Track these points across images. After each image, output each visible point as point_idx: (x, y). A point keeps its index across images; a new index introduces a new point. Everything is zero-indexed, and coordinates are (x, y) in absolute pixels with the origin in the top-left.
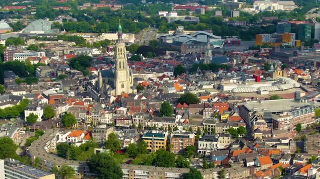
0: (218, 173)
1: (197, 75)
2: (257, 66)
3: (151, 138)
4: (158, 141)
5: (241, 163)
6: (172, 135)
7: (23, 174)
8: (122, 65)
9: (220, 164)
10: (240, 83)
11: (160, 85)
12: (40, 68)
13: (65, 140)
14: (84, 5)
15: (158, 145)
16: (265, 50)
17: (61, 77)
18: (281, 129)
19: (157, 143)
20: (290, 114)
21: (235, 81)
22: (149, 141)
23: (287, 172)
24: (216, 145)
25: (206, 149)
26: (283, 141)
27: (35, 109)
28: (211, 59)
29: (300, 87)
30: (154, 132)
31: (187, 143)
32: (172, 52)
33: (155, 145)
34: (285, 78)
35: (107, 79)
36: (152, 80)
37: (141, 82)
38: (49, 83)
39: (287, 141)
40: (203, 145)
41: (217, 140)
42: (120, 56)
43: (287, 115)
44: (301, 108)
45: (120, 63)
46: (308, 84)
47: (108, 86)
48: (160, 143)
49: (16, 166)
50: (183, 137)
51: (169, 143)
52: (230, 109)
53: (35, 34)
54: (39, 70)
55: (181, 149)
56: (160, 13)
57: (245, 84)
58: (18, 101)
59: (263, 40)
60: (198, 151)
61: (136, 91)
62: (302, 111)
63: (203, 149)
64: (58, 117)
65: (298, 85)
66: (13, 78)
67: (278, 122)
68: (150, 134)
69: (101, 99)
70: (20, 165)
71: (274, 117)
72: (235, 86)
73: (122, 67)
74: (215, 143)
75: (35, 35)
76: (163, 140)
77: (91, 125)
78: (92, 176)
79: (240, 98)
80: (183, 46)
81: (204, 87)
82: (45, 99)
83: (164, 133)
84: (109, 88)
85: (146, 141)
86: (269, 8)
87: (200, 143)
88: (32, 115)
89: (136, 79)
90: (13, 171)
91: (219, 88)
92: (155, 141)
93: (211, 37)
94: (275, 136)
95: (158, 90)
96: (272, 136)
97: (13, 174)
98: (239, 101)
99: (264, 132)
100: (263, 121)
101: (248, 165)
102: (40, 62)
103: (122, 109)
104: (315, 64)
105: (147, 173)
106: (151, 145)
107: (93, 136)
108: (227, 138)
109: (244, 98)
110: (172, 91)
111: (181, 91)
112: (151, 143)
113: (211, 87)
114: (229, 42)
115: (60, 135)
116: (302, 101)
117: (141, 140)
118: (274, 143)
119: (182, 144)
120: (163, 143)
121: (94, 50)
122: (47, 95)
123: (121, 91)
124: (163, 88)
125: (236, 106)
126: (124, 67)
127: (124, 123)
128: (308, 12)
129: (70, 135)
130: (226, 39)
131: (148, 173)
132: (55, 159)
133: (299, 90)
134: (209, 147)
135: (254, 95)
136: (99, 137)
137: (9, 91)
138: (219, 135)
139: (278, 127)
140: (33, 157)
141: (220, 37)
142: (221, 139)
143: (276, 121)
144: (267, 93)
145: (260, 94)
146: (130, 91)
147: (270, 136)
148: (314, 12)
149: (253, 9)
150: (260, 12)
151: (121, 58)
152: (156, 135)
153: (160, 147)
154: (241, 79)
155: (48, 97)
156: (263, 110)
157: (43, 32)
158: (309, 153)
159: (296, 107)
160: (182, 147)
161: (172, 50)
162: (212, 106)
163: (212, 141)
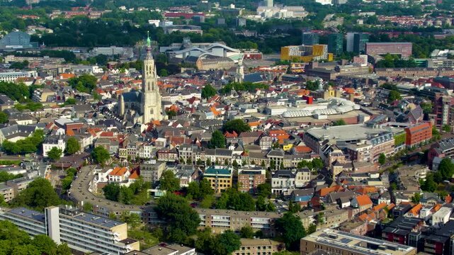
0: (314, 218)
1: (232, 96)
2: (297, 85)
3: (214, 175)
4: (223, 179)
5: (334, 204)
6: (240, 171)
7: (86, 224)
8: (151, 86)
9: (306, 206)
10: (290, 106)
11: (194, 110)
12: (39, 91)
13: (106, 180)
14: (54, 13)
15: (223, 183)
16: (296, 66)
17: (69, 102)
18: (361, 160)
19: (221, 181)
20: (368, 142)
21: (283, 103)
22: (212, 179)
23: (395, 213)
24: (294, 182)
25: (281, 187)
26: (373, 176)
27: (56, 142)
28: (243, 77)
29: (361, 109)
30: (217, 167)
31: (259, 181)
32: (188, 69)
33: (220, 183)
34: (339, 99)
35: (130, 104)
36: (181, 104)
37: (169, 106)
38: (57, 110)
39: (377, 176)
40: (278, 183)
41: (294, 176)
42: (149, 75)
43: (365, 143)
44: (380, 135)
45: (149, 83)
46: (369, 106)
47: (133, 112)
48: (225, 181)
49: (75, 214)
50: (254, 173)
51: (237, 181)
52: (291, 138)
53: (12, 49)
54: (38, 93)
55: (250, 188)
56: (151, 22)
57: (296, 107)
58: (29, 132)
59: (291, 53)
60: (272, 190)
61: (167, 117)
62: (381, 138)
63: (278, 188)
64: (82, 150)
65: (358, 107)
66: (12, 104)
67: (357, 152)
68: (212, 170)
69: (127, 127)
70: (78, 213)
71: (350, 147)
72: (285, 110)
73: (151, 88)
74: (292, 180)
75: (12, 51)
76: (229, 177)
77: (128, 160)
78: (158, 224)
79: (297, 124)
80: (199, 62)
81: (247, 111)
82: (61, 129)
83: (230, 169)
84: (134, 115)
85: (208, 179)
86: (277, 15)
87: (274, 179)
88: (55, 149)
89: (163, 103)
90: (71, 220)
91: (266, 111)
92: (220, 179)
93: (229, 51)
94: (356, 170)
95: (194, 116)
96: (353, 169)
97: (72, 225)
98: (297, 128)
99: (345, 166)
100: (340, 151)
101: (343, 207)
102: (35, 84)
103: (160, 139)
104: (367, 81)
105: (227, 218)
106: (213, 183)
107: (141, 174)
108: (307, 173)
109: (301, 123)
110: (210, 116)
111: (219, 116)
112: (214, 181)
113: (255, 111)
114: (248, 56)
115: (100, 174)
116: (375, 127)
117: (201, 177)
118: (363, 178)
119: (253, 181)
120: (229, 182)
121: (94, 67)
122: (63, 124)
123: (151, 118)
124: (199, 113)
125: (296, 134)
126: (153, 89)
127: (168, 157)
128: (325, 19)
129: (112, 174)
130: (243, 52)
131: (229, 219)
132: (109, 204)
133: (362, 113)
134: (284, 185)
135: (311, 120)
136: (149, 175)
137: (12, 120)
138: (295, 170)
139: (356, 158)
140: (81, 202)
141: (238, 50)
142: (299, 174)
143: (354, 151)
144: (326, 117)
145: (317, 118)
146: (161, 118)
147: (351, 169)
148: (331, 20)
149: (259, 17)
150: (267, 19)
151: (150, 77)
152: (219, 171)
153: (225, 186)
154: (289, 101)
155: (65, 127)
156: (334, 138)
157: (21, 47)
158: (408, 190)
159: (374, 134)
160: (253, 186)
161: (188, 67)
162: (268, 134)
163: (288, 177)
